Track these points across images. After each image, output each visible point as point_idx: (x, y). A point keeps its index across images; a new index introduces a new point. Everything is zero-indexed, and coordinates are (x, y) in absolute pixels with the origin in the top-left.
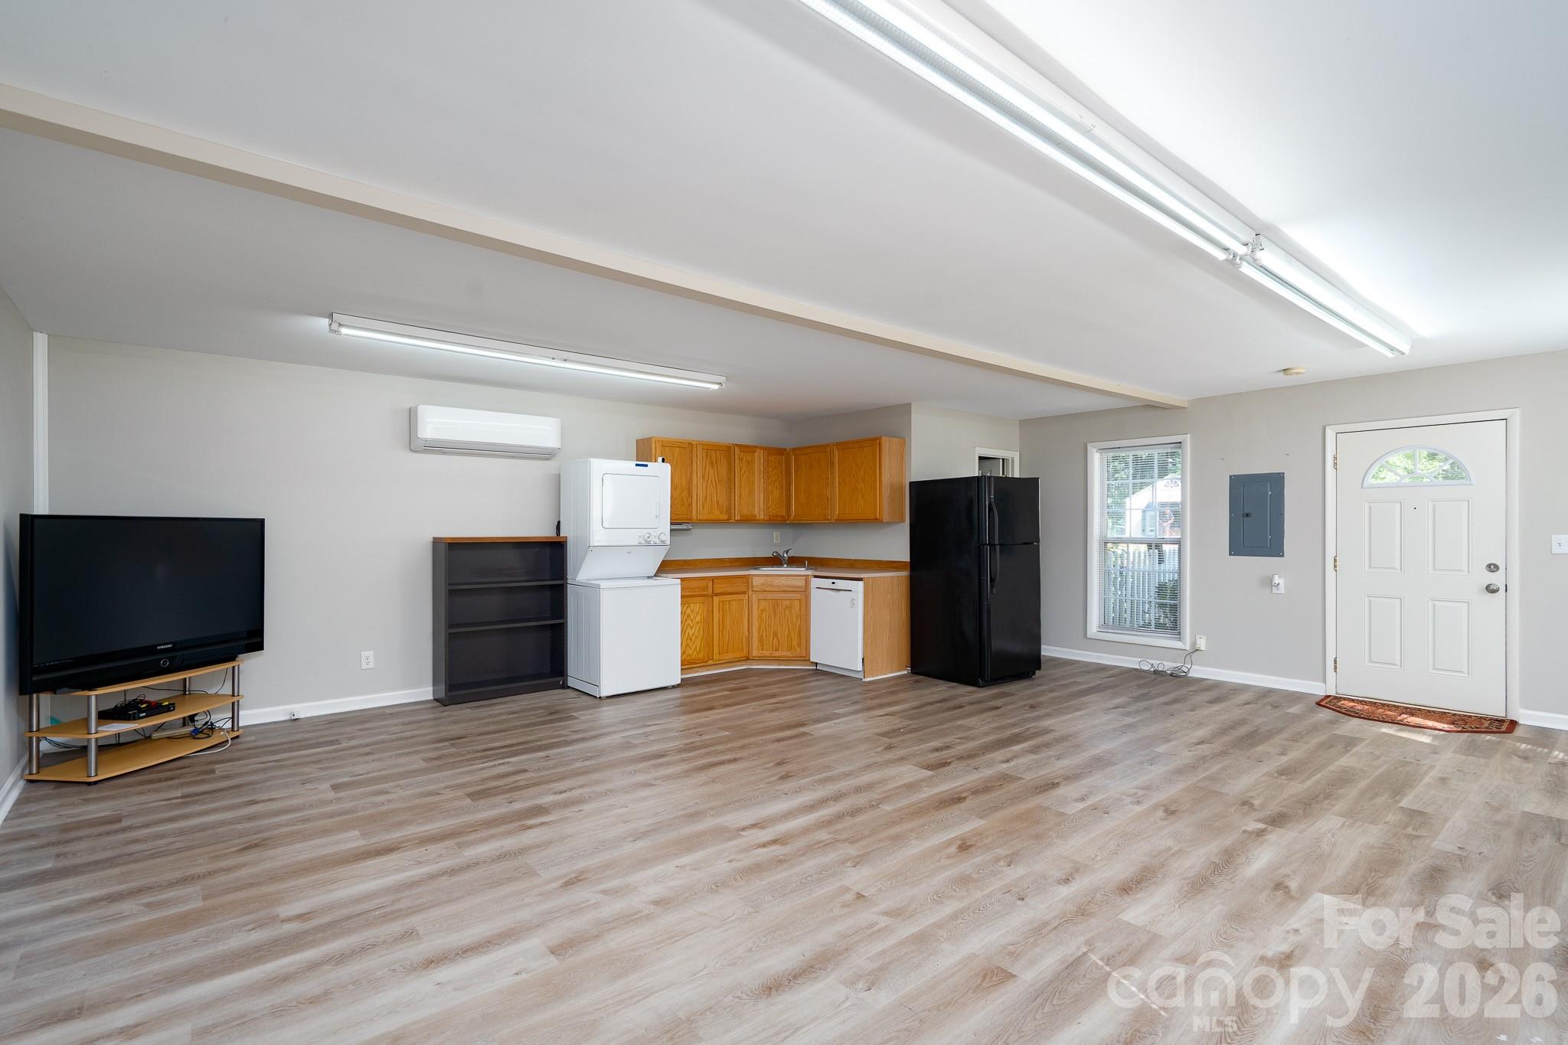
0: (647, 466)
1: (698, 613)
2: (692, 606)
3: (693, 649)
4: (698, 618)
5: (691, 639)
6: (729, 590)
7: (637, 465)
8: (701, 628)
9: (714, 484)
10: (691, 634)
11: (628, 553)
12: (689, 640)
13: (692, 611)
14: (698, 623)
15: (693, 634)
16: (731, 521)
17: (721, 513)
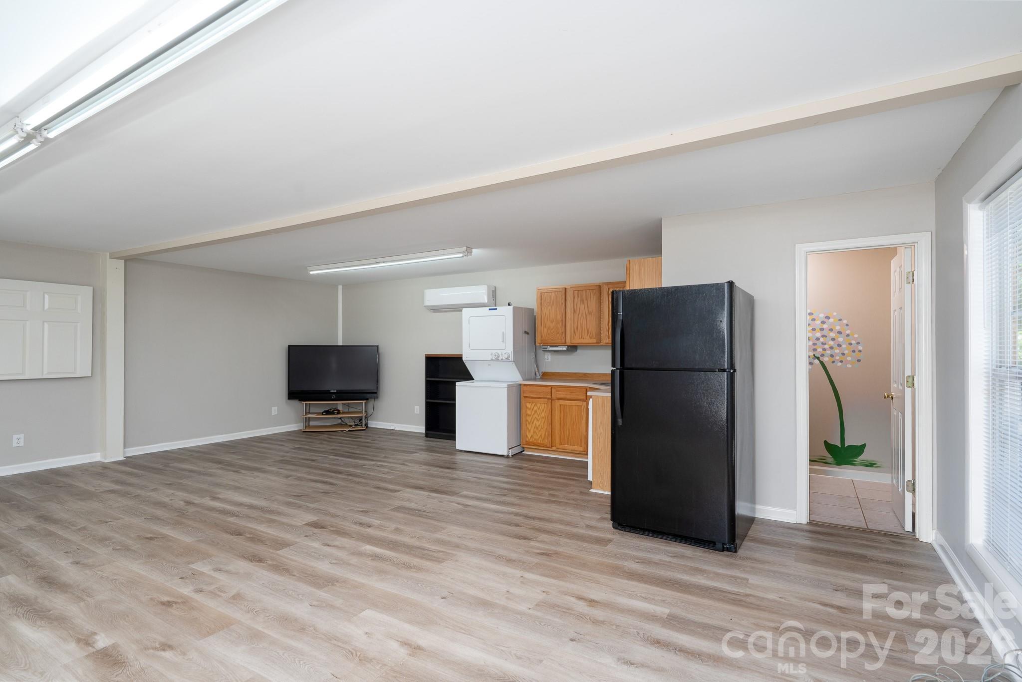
0: (496, 309)
1: (543, 411)
2: (538, 405)
3: (539, 436)
4: (543, 415)
5: (537, 428)
6: (568, 397)
7: (490, 309)
8: (546, 422)
9: (585, 316)
10: (537, 425)
11: (489, 365)
12: (535, 429)
13: (539, 409)
14: (543, 418)
15: (539, 426)
16: (602, 344)
17: (591, 338)
